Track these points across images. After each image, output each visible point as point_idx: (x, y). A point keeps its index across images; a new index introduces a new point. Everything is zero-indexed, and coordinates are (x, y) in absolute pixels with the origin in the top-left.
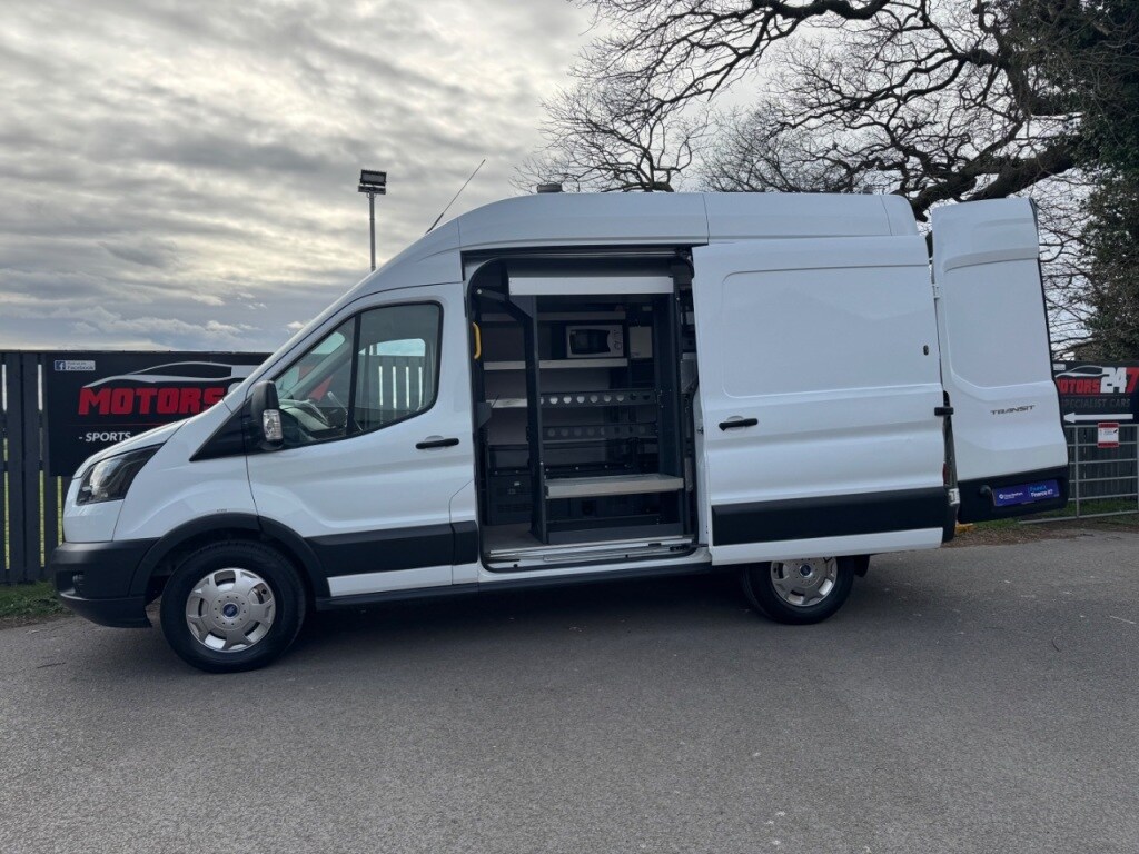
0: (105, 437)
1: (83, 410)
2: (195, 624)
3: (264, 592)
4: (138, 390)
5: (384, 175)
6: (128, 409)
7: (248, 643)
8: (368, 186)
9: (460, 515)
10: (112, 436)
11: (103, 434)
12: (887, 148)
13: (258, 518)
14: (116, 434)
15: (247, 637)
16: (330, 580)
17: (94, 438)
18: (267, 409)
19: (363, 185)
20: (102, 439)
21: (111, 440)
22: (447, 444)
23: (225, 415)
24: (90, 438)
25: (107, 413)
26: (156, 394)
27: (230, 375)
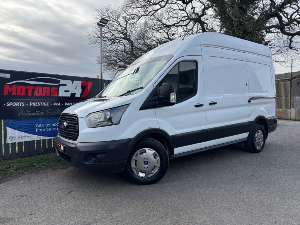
2: (134, 169)
3: (156, 155)
5: (108, 21)
6: (23, 94)
7: (153, 173)
8: (101, 23)
9: (204, 127)
10: (17, 104)
11: (13, 103)
12: (166, 39)
13: (160, 129)
14: (19, 103)
15: (152, 171)
16: (175, 149)
17: (10, 104)
18: (172, 92)
19: (99, 23)
20: (13, 105)
21: (17, 105)
22: (201, 105)
23: (148, 94)
24: (8, 104)
25: (15, 95)
26: (34, 88)
27: (60, 83)
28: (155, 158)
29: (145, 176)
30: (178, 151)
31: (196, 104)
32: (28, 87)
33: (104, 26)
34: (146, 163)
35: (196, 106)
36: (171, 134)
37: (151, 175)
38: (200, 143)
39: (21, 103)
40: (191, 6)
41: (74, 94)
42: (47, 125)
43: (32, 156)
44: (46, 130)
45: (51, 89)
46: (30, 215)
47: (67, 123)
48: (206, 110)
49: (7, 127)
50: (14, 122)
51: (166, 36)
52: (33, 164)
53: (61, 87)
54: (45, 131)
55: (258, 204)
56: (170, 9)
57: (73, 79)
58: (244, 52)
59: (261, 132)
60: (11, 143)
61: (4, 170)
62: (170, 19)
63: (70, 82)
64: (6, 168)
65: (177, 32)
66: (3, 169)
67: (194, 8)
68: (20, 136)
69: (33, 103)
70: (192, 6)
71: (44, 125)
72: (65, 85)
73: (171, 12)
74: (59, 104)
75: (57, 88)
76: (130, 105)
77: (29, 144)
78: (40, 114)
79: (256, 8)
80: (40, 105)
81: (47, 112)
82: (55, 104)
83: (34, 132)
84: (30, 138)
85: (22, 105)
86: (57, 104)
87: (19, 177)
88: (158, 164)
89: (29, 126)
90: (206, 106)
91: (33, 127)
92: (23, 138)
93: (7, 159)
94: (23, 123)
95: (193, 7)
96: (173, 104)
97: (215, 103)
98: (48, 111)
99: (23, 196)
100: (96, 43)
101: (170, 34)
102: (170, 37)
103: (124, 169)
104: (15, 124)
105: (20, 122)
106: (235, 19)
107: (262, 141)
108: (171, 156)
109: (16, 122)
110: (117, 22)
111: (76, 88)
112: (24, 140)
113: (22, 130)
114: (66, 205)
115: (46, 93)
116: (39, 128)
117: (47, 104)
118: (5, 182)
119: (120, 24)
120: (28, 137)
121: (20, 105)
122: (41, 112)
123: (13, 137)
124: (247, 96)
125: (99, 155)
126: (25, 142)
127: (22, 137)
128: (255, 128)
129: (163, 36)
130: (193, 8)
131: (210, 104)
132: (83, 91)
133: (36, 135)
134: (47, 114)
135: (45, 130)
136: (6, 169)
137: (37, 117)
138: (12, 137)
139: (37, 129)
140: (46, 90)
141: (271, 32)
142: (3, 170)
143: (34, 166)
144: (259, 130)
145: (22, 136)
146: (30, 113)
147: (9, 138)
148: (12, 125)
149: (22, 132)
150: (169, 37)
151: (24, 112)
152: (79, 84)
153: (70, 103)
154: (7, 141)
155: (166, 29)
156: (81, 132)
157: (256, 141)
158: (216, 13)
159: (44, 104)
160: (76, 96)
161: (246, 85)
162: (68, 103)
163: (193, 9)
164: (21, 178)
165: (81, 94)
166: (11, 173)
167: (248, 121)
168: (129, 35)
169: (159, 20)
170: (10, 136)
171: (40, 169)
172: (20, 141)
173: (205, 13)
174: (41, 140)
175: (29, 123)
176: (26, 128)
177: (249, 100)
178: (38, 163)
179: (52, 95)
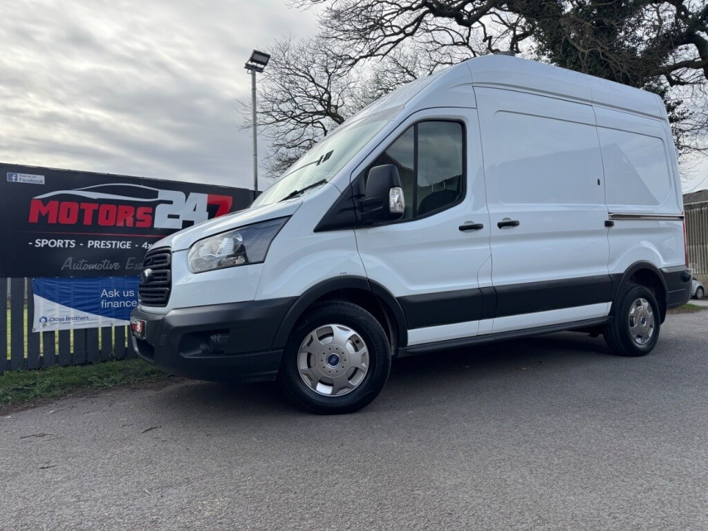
0: (52, 243)
1: (33, 219)
2: (306, 374)
3: (358, 342)
5: (268, 56)
6: (73, 220)
7: (350, 387)
8: (254, 64)
9: (485, 282)
10: (59, 243)
11: (51, 241)
13: (369, 280)
14: (62, 242)
15: (350, 382)
16: (410, 332)
17: (43, 244)
18: (393, 186)
20: (50, 245)
21: (58, 246)
22: (477, 227)
23: (336, 195)
24: (40, 244)
25: (55, 222)
26: (97, 208)
27: (157, 197)
28: (356, 350)
29: (331, 394)
30: (418, 336)
31: (463, 224)
32: (83, 205)
33: (261, 70)
34: (333, 360)
35: (462, 229)
36: (397, 292)
37: (346, 391)
38: (477, 321)
39: (67, 241)
40: (483, 33)
41: (191, 223)
42: (126, 294)
43: (91, 363)
44: (126, 304)
45: (136, 211)
47: (153, 269)
48: (490, 240)
49: (35, 295)
50: (51, 284)
52: (89, 379)
53: (159, 208)
54: (122, 308)
56: (434, 44)
57: (187, 188)
58: (590, 104)
59: (645, 304)
60: (44, 333)
61: (22, 389)
63: (181, 195)
64: (26, 386)
66: (19, 387)
67: (490, 38)
68: (65, 317)
69: (96, 242)
70: (485, 34)
71: (121, 294)
72: (170, 202)
73: (436, 50)
75: (150, 210)
76: (292, 217)
77: (86, 335)
78: (111, 268)
80: (110, 246)
81: (128, 264)
82: (145, 245)
83: (97, 309)
84: (87, 322)
85: (71, 246)
86: (150, 246)
87: (52, 403)
88: (364, 364)
89: (85, 294)
90: (491, 228)
91: (94, 298)
92: (72, 321)
93: (35, 369)
94: (72, 286)
95: (488, 35)
96: (396, 216)
97: (513, 224)
98: (129, 260)
99: (43, 435)
103: (277, 371)
104: (54, 289)
105: (64, 285)
106: (583, 51)
107: (651, 326)
108: (400, 349)
109: (56, 284)
110: (308, 77)
111: (195, 210)
112: (72, 326)
113: (69, 303)
114: (131, 452)
115: (125, 220)
116: (109, 299)
117: (128, 245)
118: (16, 412)
119: (313, 81)
120: (82, 318)
121: (66, 246)
122: (112, 262)
123: (48, 319)
124: (602, 211)
125: (215, 336)
126: (76, 331)
127: (68, 318)
128: (628, 292)
130: (488, 38)
131: (501, 225)
133: (102, 314)
134: (127, 268)
135: (122, 304)
136: (26, 388)
137: (105, 274)
138: (46, 319)
139: (102, 303)
140: (126, 212)
141: (683, 83)
142: (18, 389)
143: (91, 383)
144: (641, 299)
145: (70, 316)
146: (89, 263)
147: (40, 321)
148: (47, 292)
149: (69, 306)
151: (75, 261)
152: (202, 200)
154: (34, 327)
156: (175, 284)
157: (632, 325)
158: (540, 43)
159: (120, 245)
161: (599, 184)
163: (488, 41)
164: (54, 405)
166: (35, 396)
167: (607, 273)
168: (336, 106)
169: (407, 71)
170: (42, 315)
171: (103, 390)
172: (64, 327)
173: (517, 48)
174: (113, 328)
175: (86, 286)
176: (79, 299)
177: (608, 220)
178: (100, 378)
179: (138, 224)
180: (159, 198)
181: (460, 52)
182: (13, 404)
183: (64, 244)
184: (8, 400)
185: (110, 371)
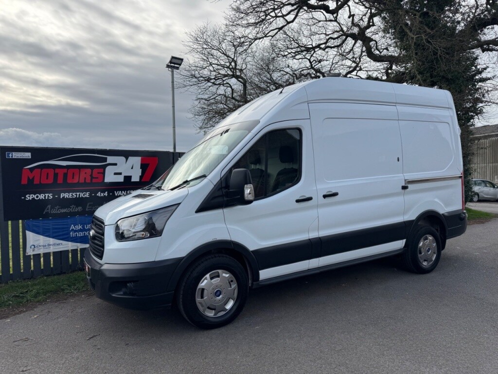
0: (37, 197)
1: (24, 181)
3: (232, 281)
4: (56, 170)
5: (182, 60)
6: (50, 181)
8: (172, 65)
9: (313, 235)
10: (41, 197)
11: (36, 195)
12: (309, 69)
13: (232, 241)
14: (44, 195)
15: (225, 307)
16: (260, 272)
17: (31, 197)
18: (247, 184)
19: (169, 64)
20: (35, 198)
22: (308, 199)
23: (211, 187)
24: (29, 198)
25: (39, 183)
26: (66, 172)
27: (106, 162)
28: (231, 287)
29: (214, 315)
30: (265, 274)
31: (298, 198)
32: (57, 170)
33: (178, 68)
34: (218, 293)
35: (298, 201)
36: (251, 247)
37: (222, 313)
39: (47, 195)
40: (348, 12)
41: (130, 177)
42: (87, 227)
43: (65, 273)
44: (87, 234)
45: (92, 172)
46: (23, 371)
48: (318, 206)
49: (27, 231)
50: (37, 223)
51: (308, 64)
52: (62, 287)
53: (108, 169)
54: (84, 236)
55: (369, 371)
57: (127, 154)
58: (394, 104)
59: (431, 238)
60: (34, 255)
61: (18, 296)
62: (314, 37)
63: (123, 159)
64: (21, 293)
65: (326, 56)
66: (17, 295)
67: (353, 15)
68: (47, 245)
69: (66, 194)
70: (350, 12)
71: (83, 227)
72: (115, 164)
73: (314, 24)
74: (106, 194)
75: (101, 170)
76: (181, 205)
77: (61, 256)
78: (76, 210)
79: (456, 11)
80: (75, 196)
81: (88, 207)
82: (99, 194)
83: (67, 238)
84: (61, 246)
85: (49, 198)
86: (102, 195)
88: (234, 296)
89: (59, 228)
90: (318, 198)
91: (66, 231)
92: (51, 246)
93: (28, 279)
94: (51, 224)
95: (352, 13)
96: (250, 202)
97: (335, 194)
98: (88, 204)
99: (27, 340)
100: (186, 86)
101: (314, 60)
102: (315, 66)
104: (39, 227)
105: (46, 223)
106: (413, 36)
107: (434, 253)
108: (254, 283)
109: (41, 222)
111: (132, 168)
112: (52, 249)
113: (49, 235)
114: (78, 358)
115: (85, 178)
116: (75, 231)
117: (87, 194)
118: (14, 315)
120: (58, 244)
121: (47, 198)
122: (77, 207)
123: (36, 246)
124: (400, 178)
125: (130, 284)
126: (54, 253)
127: (49, 245)
128: (418, 231)
129: (302, 65)
130: (351, 16)
131: (325, 196)
132: (143, 173)
133: (71, 241)
134: (87, 210)
135: (84, 233)
136: (21, 295)
137: (73, 214)
138: (34, 246)
139: (71, 234)
140: (86, 173)
141: (491, 50)
142: (16, 296)
143: (63, 290)
144: (428, 236)
146: (61, 208)
147: (31, 247)
148: (35, 228)
149: (50, 237)
150: (313, 66)
151: (52, 208)
152: (136, 161)
153: (123, 192)
154: (27, 251)
155: (307, 53)
156: (106, 248)
157: (421, 253)
158: (386, 24)
159: (82, 195)
160: (133, 180)
161: (398, 161)
162: (120, 192)
163: (351, 18)
164: (38, 310)
165: (141, 177)
166: (27, 301)
167: (403, 221)
168: (241, 69)
169: (294, 40)
170: (31, 244)
171: (70, 296)
172: (47, 251)
173: (373, 22)
174: (79, 250)
175: (60, 224)
176: (56, 232)
177: (404, 185)
178: (69, 286)
179: (94, 181)
180: (108, 162)
181: (332, 25)
182: (13, 308)
183: (45, 196)
184: (10, 304)
185: (76, 280)
